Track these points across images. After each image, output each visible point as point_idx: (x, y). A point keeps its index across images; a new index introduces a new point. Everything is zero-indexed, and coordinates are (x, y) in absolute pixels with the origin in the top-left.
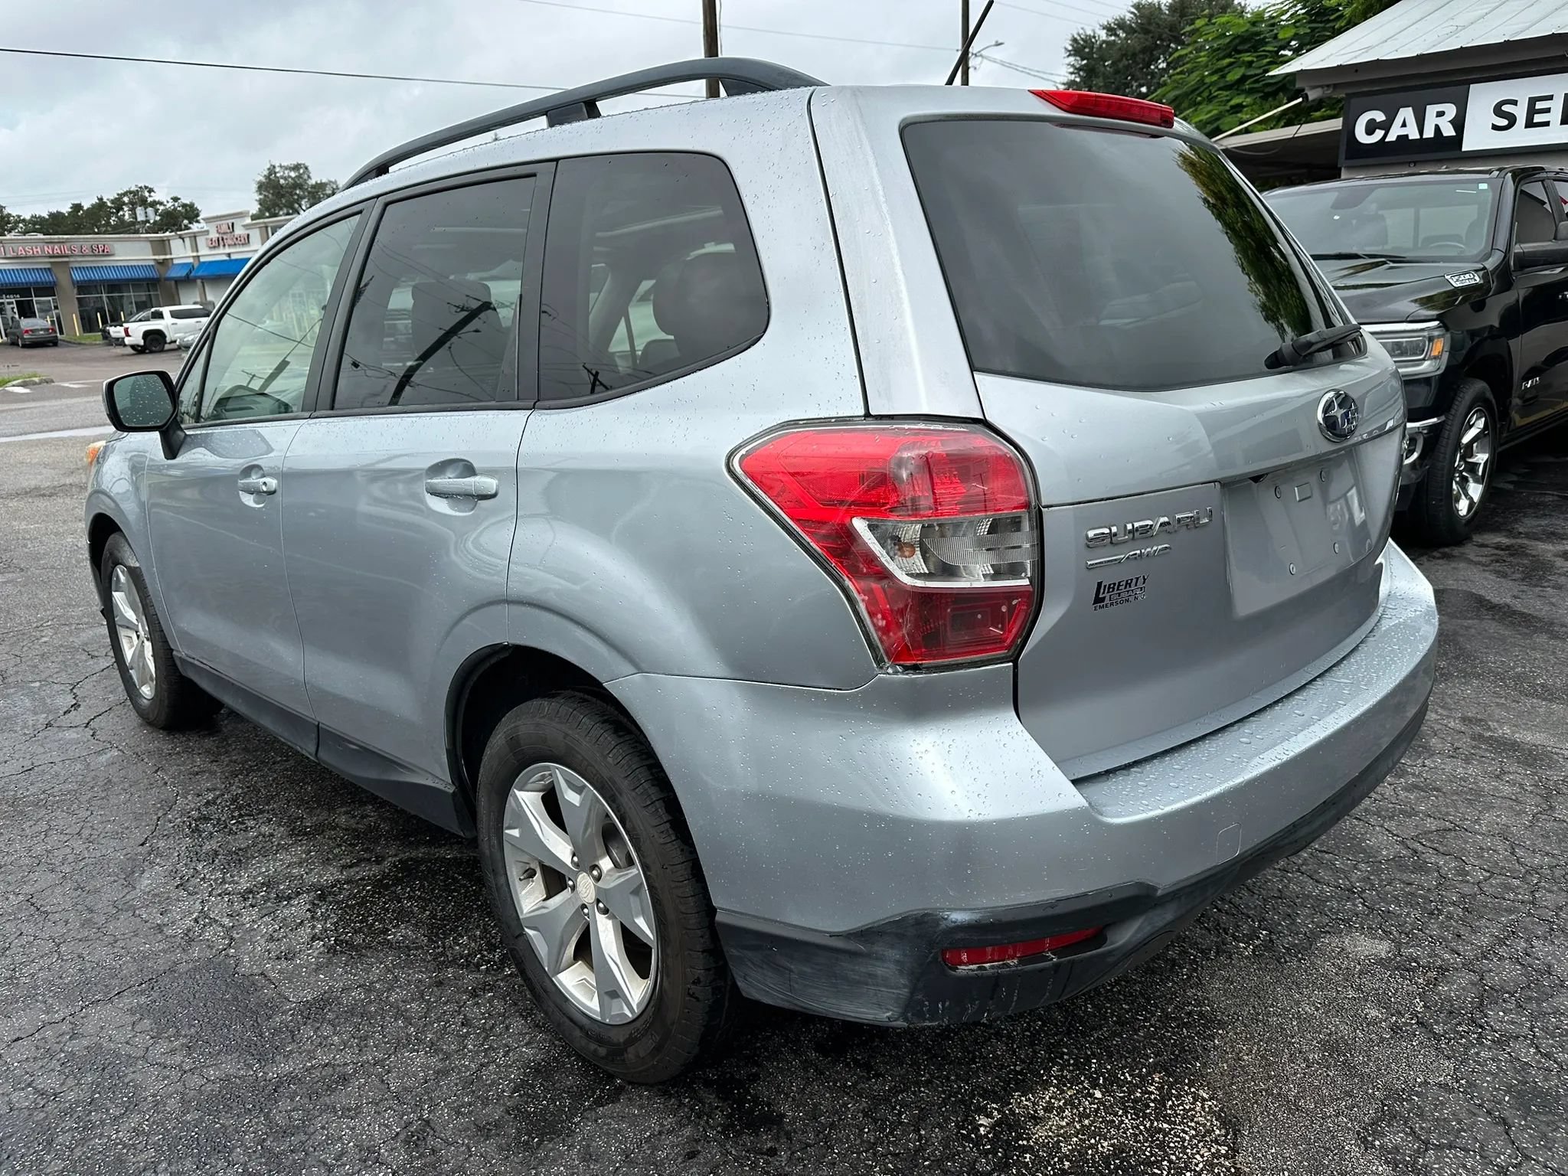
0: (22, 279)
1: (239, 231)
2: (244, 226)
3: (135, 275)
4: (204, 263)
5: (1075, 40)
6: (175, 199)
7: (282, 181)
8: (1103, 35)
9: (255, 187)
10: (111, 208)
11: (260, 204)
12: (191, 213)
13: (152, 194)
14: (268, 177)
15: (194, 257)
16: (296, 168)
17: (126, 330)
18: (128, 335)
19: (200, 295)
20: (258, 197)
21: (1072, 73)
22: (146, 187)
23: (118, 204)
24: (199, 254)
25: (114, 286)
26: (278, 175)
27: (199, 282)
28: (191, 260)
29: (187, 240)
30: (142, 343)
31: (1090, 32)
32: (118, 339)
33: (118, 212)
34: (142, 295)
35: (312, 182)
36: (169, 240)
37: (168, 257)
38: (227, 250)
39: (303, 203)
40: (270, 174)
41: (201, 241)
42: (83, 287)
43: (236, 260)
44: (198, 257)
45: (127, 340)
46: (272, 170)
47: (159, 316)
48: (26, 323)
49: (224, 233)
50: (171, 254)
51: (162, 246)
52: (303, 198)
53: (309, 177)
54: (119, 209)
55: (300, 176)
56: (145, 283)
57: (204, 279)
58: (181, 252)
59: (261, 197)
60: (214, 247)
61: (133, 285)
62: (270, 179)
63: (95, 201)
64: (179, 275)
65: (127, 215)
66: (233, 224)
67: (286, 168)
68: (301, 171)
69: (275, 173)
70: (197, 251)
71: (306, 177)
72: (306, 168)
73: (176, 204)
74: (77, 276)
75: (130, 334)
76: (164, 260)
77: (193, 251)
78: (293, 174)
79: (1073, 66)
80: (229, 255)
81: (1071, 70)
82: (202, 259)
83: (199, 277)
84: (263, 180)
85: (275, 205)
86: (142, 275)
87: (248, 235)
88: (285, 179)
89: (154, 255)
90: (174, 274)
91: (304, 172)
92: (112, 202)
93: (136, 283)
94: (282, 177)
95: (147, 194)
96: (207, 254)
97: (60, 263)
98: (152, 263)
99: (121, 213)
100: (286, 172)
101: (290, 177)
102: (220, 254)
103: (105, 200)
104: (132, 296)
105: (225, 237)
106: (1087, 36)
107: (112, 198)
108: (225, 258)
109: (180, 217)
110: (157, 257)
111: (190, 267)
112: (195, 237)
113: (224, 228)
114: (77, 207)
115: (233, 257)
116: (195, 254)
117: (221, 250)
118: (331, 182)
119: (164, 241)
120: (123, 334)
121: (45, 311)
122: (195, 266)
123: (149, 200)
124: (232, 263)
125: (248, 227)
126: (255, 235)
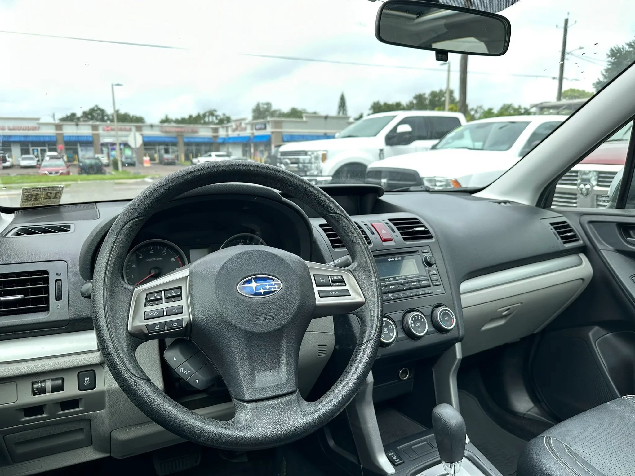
0: (167, 140)
1: (243, 125)
3: (205, 140)
4: (229, 137)
5: (612, 50)
6: (224, 115)
7: (261, 109)
8: (627, 48)
10: (202, 117)
11: (253, 116)
12: (228, 120)
13: (217, 112)
16: (267, 104)
19: (227, 149)
20: (252, 114)
21: (609, 65)
22: (215, 110)
23: (204, 116)
25: (198, 144)
26: (260, 106)
28: (225, 136)
29: (225, 129)
31: (621, 47)
33: (204, 118)
34: (208, 148)
35: (274, 110)
36: (219, 128)
37: (218, 134)
38: (238, 133)
40: (258, 106)
41: (230, 129)
42: (188, 144)
43: (241, 137)
44: (228, 135)
47: (210, 156)
48: (166, 156)
49: (238, 126)
51: (216, 130)
52: (268, 115)
53: (271, 108)
55: (268, 107)
56: (209, 144)
57: (229, 143)
58: (222, 133)
59: (255, 114)
60: (234, 131)
62: (257, 108)
63: (197, 114)
65: (207, 119)
66: (241, 123)
67: (264, 104)
70: (228, 133)
72: (271, 104)
73: (224, 117)
74: (186, 140)
76: (216, 135)
77: (226, 133)
78: (266, 106)
79: (610, 62)
80: (238, 135)
81: (609, 63)
83: (227, 143)
84: (255, 108)
86: (208, 140)
87: (246, 127)
89: (213, 133)
90: (220, 141)
91: (270, 106)
93: (205, 144)
94: (262, 107)
95: (214, 112)
96: (231, 134)
97: (180, 134)
98: (211, 136)
101: (264, 107)
102: (235, 134)
103: (200, 114)
104: (203, 148)
105: (238, 128)
106: (619, 48)
107: (203, 113)
109: (225, 121)
110: (213, 135)
111: (224, 139)
112: (228, 127)
113: (238, 124)
114: (191, 116)
119: (217, 128)
120: (196, 162)
121: (173, 152)
122: (226, 138)
123: (215, 114)
124: (239, 137)
125: (246, 124)
126: (249, 127)
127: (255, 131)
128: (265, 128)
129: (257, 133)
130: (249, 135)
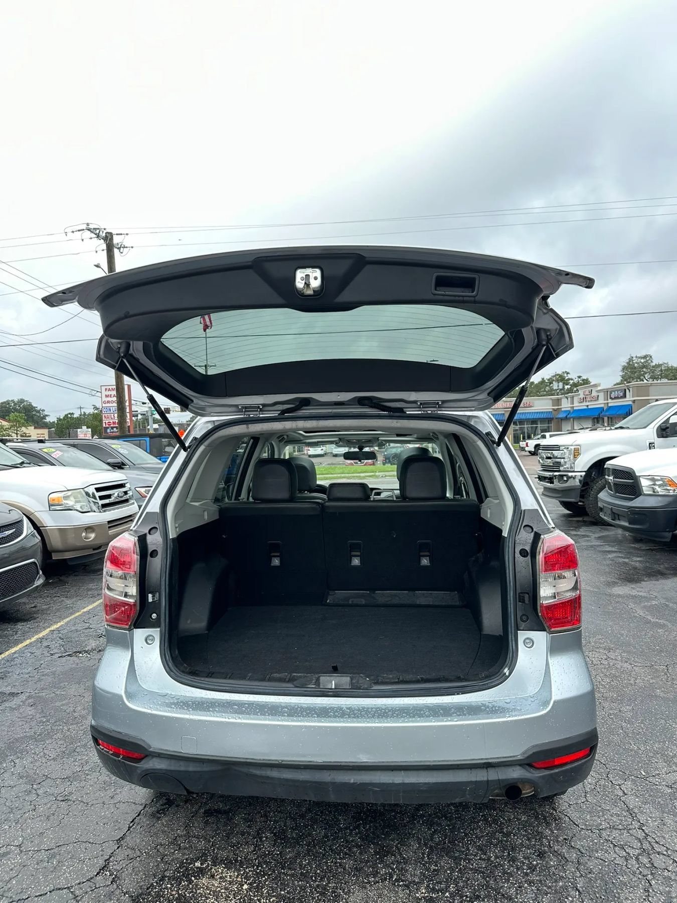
1: (594, 394)
2: (596, 391)
3: (542, 416)
4: (576, 410)
6: (579, 377)
7: (636, 365)
9: (621, 368)
10: (547, 383)
11: (622, 378)
13: (568, 375)
14: (628, 363)
15: (571, 407)
16: (645, 357)
17: (527, 444)
18: (527, 446)
19: (571, 426)
20: (621, 374)
22: (566, 372)
24: (574, 405)
25: (534, 421)
26: (634, 362)
27: (572, 419)
28: (569, 409)
29: (569, 399)
30: (533, 450)
32: (523, 448)
33: (550, 384)
34: (544, 426)
35: (654, 364)
36: (561, 399)
37: (560, 407)
38: (588, 404)
39: (646, 376)
40: (630, 361)
41: (576, 399)
43: (591, 409)
44: (573, 407)
45: (527, 449)
46: (631, 359)
49: (587, 395)
50: (561, 405)
51: (558, 402)
52: (646, 373)
53: (652, 361)
54: (551, 383)
55: (647, 361)
56: (547, 420)
57: (574, 418)
58: (566, 405)
59: (624, 373)
60: (581, 402)
61: (540, 421)
62: (629, 364)
63: (540, 380)
64: (562, 416)
66: (591, 390)
67: (639, 358)
68: (648, 359)
69: (633, 361)
70: (573, 404)
71: (650, 361)
72: (651, 357)
73: (580, 379)
75: (528, 445)
76: (557, 409)
77: (571, 404)
78: (642, 361)
80: (588, 406)
82: (575, 408)
83: (572, 417)
84: (626, 365)
85: (630, 378)
86: (545, 416)
87: (598, 396)
88: (638, 363)
89: (553, 406)
90: (562, 415)
91: (649, 359)
92: (549, 380)
93: (543, 420)
94: (636, 363)
95: (566, 375)
96: (577, 405)
98: (551, 410)
99: (551, 385)
100: (639, 360)
101: (641, 362)
102: (583, 406)
103: (545, 379)
105: (587, 397)
107: (548, 378)
108: (585, 407)
110: (554, 408)
111: (568, 412)
112: (573, 397)
113: (587, 393)
115: (589, 407)
116: (572, 406)
117: (585, 404)
118: (665, 363)
119: (559, 399)
120: (525, 446)
122: (571, 412)
123: (567, 378)
124: (588, 410)
125: (598, 391)
126: (601, 395)
127: (610, 401)
128: (625, 396)
129: (612, 403)
130: (602, 406)
